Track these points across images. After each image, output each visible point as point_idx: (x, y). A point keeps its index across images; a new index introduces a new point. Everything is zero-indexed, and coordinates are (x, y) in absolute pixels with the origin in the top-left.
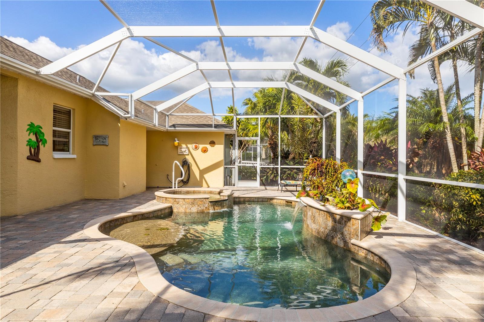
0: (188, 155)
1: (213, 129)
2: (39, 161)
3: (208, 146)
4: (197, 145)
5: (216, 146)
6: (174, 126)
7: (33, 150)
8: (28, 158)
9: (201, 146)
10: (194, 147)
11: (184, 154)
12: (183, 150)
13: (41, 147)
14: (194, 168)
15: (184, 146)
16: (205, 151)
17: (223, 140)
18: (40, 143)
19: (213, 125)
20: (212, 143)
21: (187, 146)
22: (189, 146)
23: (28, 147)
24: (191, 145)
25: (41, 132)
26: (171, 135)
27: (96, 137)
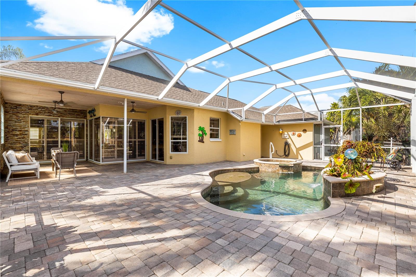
0: (289, 139)
1: (303, 121)
2: (203, 142)
3: (302, 133)
4: (294, 132)
5: (307, 132)
6: (278, 122)
7: (201, 138)
8: (199, 141)
9: (297, 133)
10: (292, 134)
11: (286, 138)
12: (285, 135)
13: (204, 136)
14: (292, 147)
15: (286, 133)
16: (300, 136)
17: (312, 128)
18: (204, 135)
19: (303, 119)
20: (305, 131)
21: (288, 133)
22: (289, 133)
23: (199, 136)
24: (291, 133)
25: (204, 130)
26: (277, 127)
27: (231, 131)
